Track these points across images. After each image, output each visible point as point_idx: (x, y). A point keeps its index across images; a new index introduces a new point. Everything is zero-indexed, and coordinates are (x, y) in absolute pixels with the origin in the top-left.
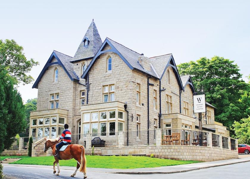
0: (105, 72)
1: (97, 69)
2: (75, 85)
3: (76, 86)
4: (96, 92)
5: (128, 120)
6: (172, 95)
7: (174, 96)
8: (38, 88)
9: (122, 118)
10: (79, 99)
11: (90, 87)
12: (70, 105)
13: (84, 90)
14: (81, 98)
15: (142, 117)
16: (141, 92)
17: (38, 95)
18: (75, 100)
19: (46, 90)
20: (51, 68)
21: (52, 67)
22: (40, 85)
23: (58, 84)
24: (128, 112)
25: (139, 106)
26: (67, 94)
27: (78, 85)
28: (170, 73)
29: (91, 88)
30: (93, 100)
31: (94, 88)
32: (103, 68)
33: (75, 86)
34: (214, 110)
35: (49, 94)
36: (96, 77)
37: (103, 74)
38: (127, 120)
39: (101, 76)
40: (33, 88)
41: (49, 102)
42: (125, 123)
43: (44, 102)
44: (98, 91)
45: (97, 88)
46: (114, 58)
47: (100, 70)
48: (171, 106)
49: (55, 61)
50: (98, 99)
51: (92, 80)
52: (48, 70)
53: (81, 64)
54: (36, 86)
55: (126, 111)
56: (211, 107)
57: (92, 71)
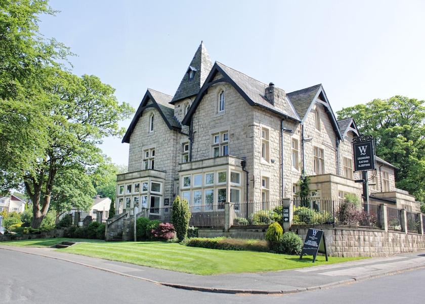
0: (215, 113)
1: (203, 109)
2: (175, 135)
3: (177, 137)
4: (203, 143)
5: (248, 185)
6: (323, 147)
7: (327, 149)
8: (130, 142)
9: (239, 183)
10: (181, 155)
11: (195, 137)
12: (169, 165)
13: (187, 143)
14: (183, 154)
15: (272, 180)
16: (270, 141)
17: (130, 152)
18: (176, 157)
19: (139, 145)
20: (145, 114)
21: (147, 112)
22: (133, 138)
23: (154, 136)
24: (248, 173)
25: (266, 163)
26: (165, 150)
27: (179, 135)
28: (320, 114)
29: (196, 139)
30: (198, 156)
31: (200, 139)
32: (212, 108)
33: (175, 138)
34: (393, 171)
35: (143, 150)
36: (203, 122)
37: (212, 117)
38: (246, 185)
39: (209, 120)
40: (123, 142)
41: (143, 162)
42: (243, 189)
43: (136, 162)
44: (206, 142)
45: (204, 138)
46: (227, 92)
47: (208, 111)
48: (323, 164)
49: (150, 103)
50: (205, 155)
51: (197, 127)
52: (142, 116)
53: (184, 105)
54: (127, 139)
55: (245, 171)
56: (390, 167)
57: (197, 113)
